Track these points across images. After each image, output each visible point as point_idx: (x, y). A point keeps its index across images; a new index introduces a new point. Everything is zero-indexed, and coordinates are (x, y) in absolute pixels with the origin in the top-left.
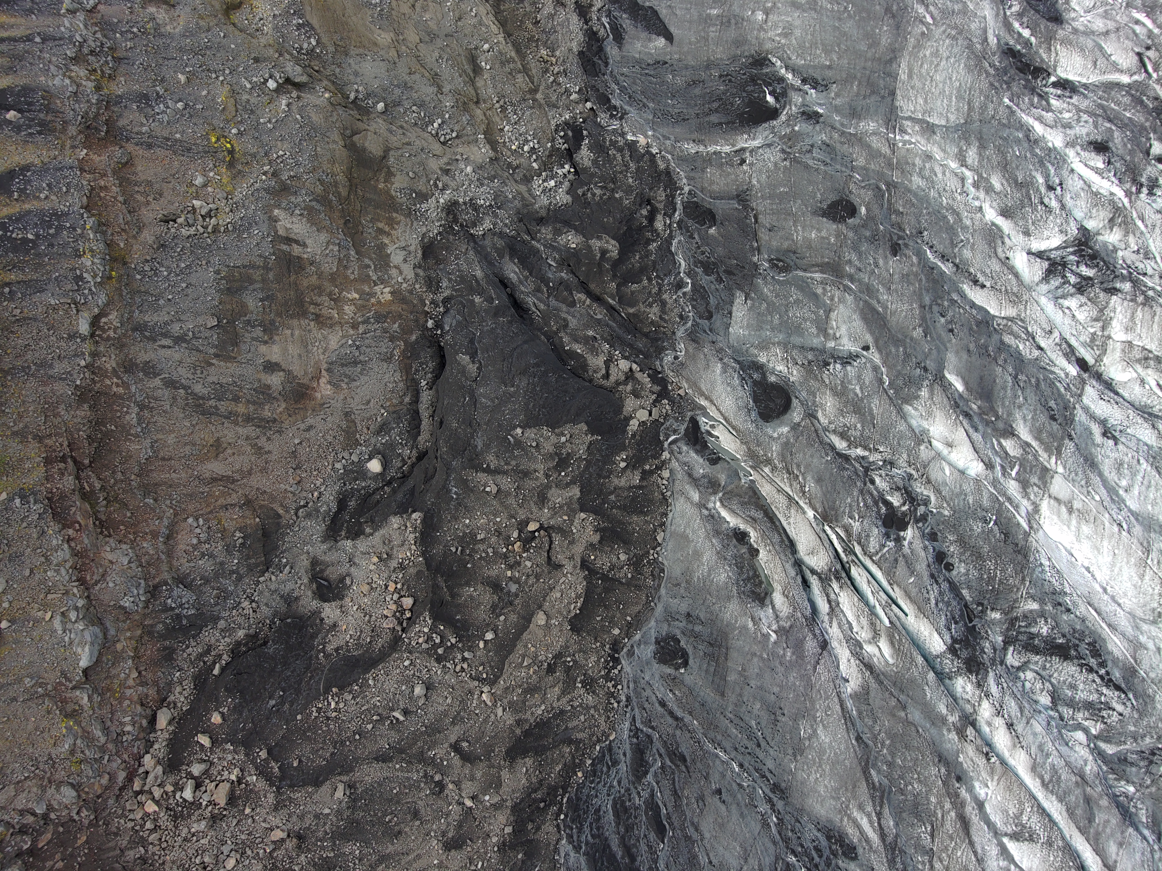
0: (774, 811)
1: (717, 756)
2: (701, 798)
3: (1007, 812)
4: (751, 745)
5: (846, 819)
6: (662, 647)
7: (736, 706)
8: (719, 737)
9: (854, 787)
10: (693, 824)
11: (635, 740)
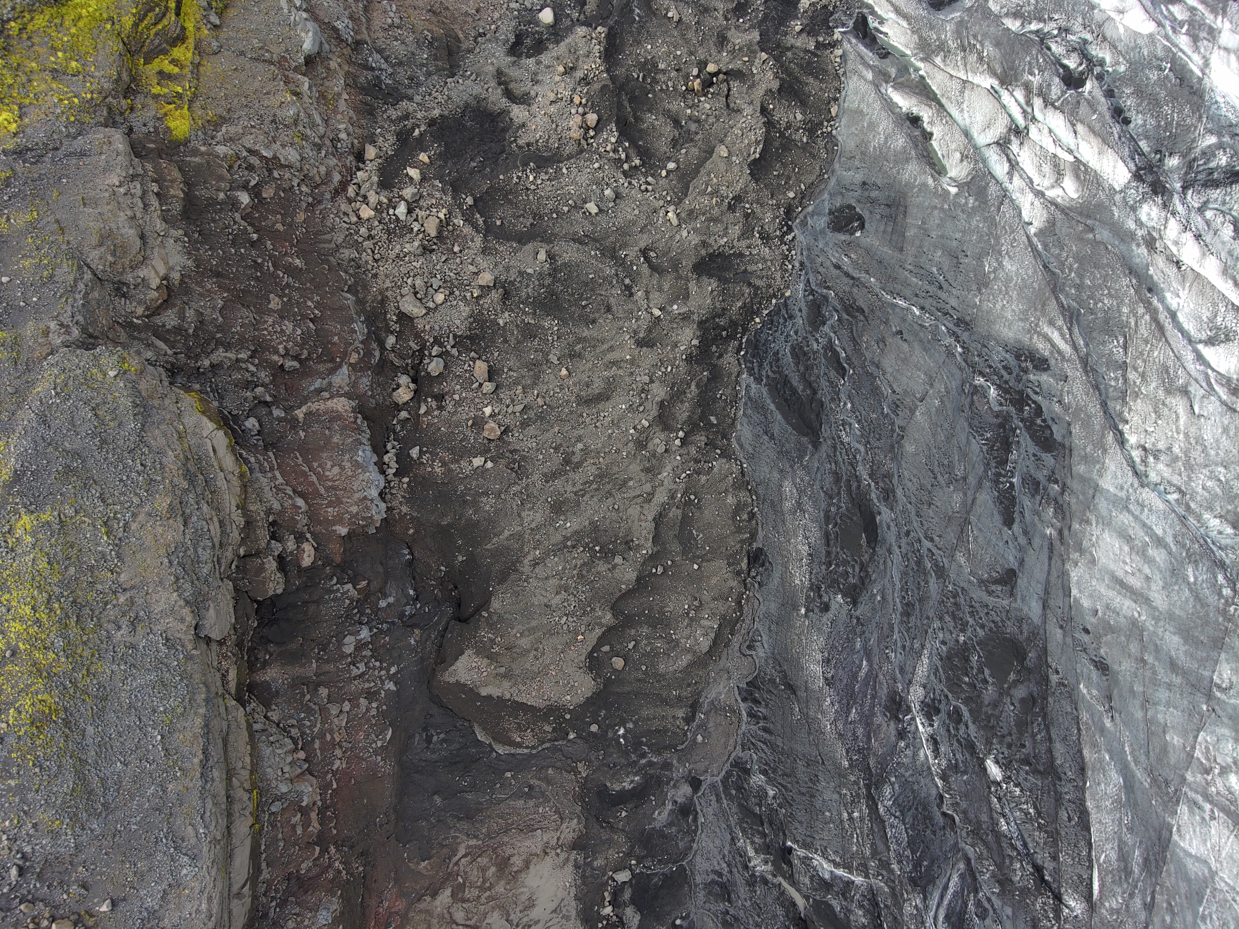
0: (959, 342)
1: (896, 305)
2: (882, 341)
3: (1200, 318)
4: (932, 289)
5: (1035, 337)
6: (836, 217)
7: (916, 257)
8: (898, 287)
9: (1044, 305)
10: (873, 363)
11: (811, 297)
